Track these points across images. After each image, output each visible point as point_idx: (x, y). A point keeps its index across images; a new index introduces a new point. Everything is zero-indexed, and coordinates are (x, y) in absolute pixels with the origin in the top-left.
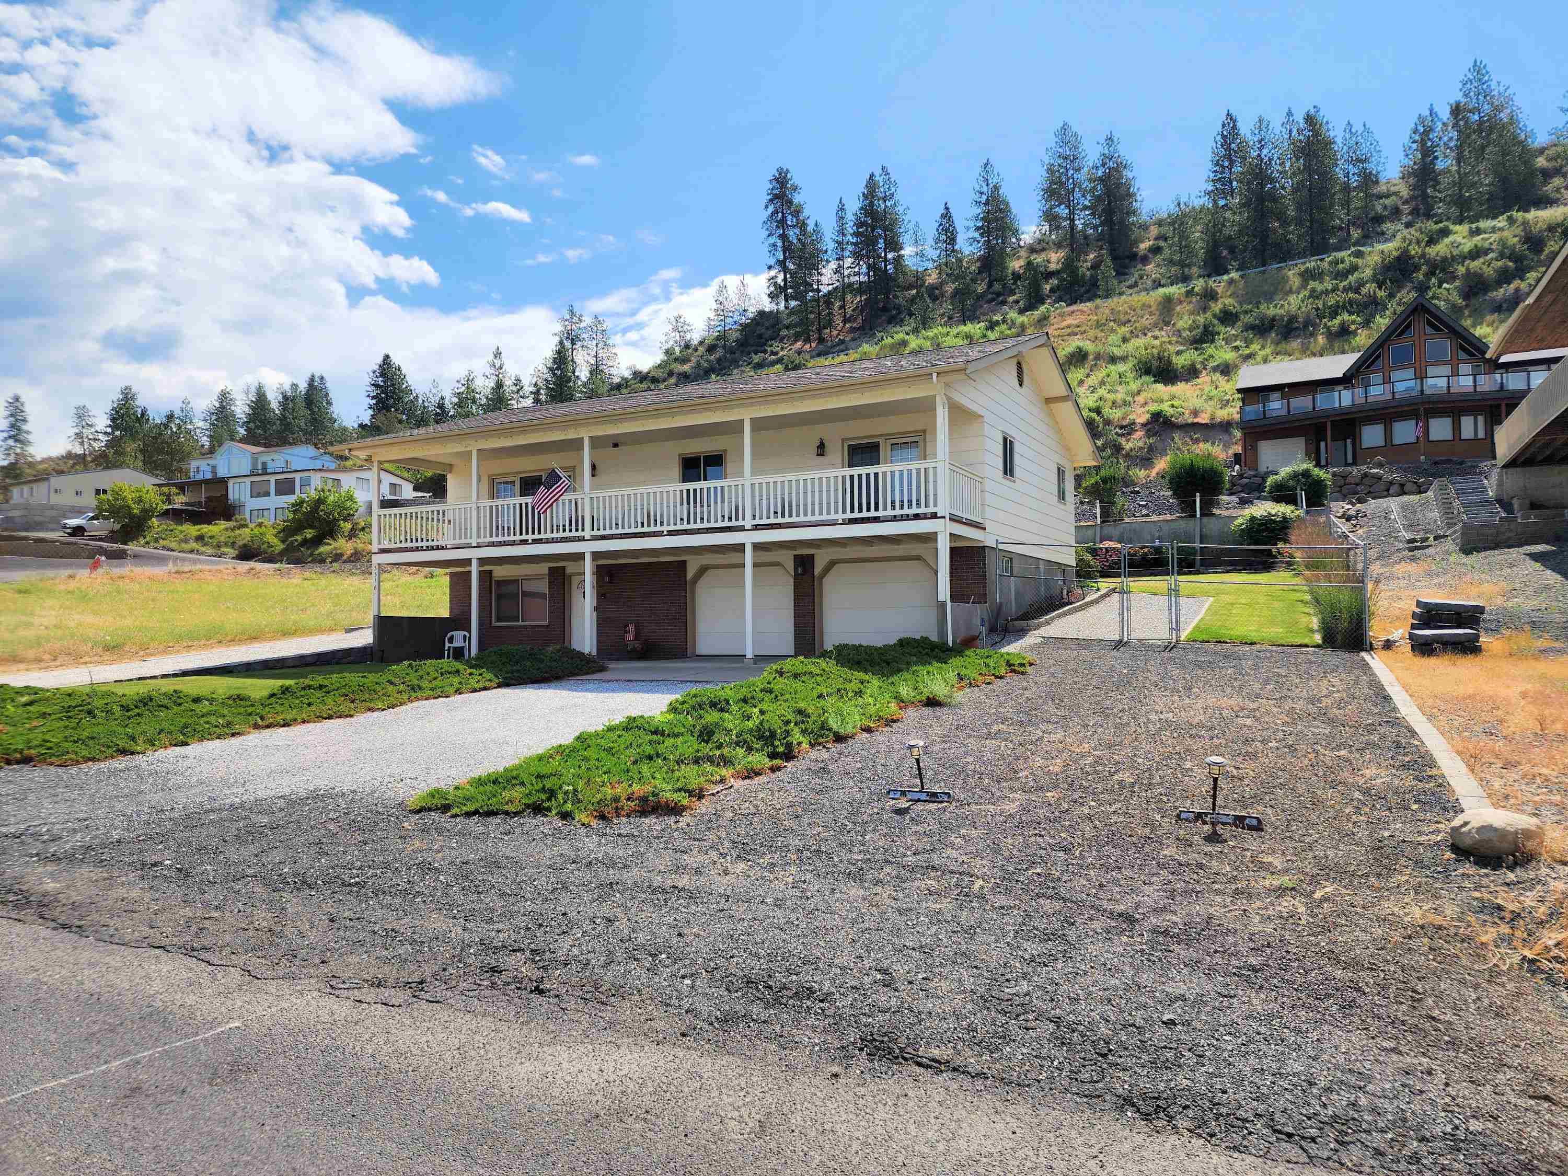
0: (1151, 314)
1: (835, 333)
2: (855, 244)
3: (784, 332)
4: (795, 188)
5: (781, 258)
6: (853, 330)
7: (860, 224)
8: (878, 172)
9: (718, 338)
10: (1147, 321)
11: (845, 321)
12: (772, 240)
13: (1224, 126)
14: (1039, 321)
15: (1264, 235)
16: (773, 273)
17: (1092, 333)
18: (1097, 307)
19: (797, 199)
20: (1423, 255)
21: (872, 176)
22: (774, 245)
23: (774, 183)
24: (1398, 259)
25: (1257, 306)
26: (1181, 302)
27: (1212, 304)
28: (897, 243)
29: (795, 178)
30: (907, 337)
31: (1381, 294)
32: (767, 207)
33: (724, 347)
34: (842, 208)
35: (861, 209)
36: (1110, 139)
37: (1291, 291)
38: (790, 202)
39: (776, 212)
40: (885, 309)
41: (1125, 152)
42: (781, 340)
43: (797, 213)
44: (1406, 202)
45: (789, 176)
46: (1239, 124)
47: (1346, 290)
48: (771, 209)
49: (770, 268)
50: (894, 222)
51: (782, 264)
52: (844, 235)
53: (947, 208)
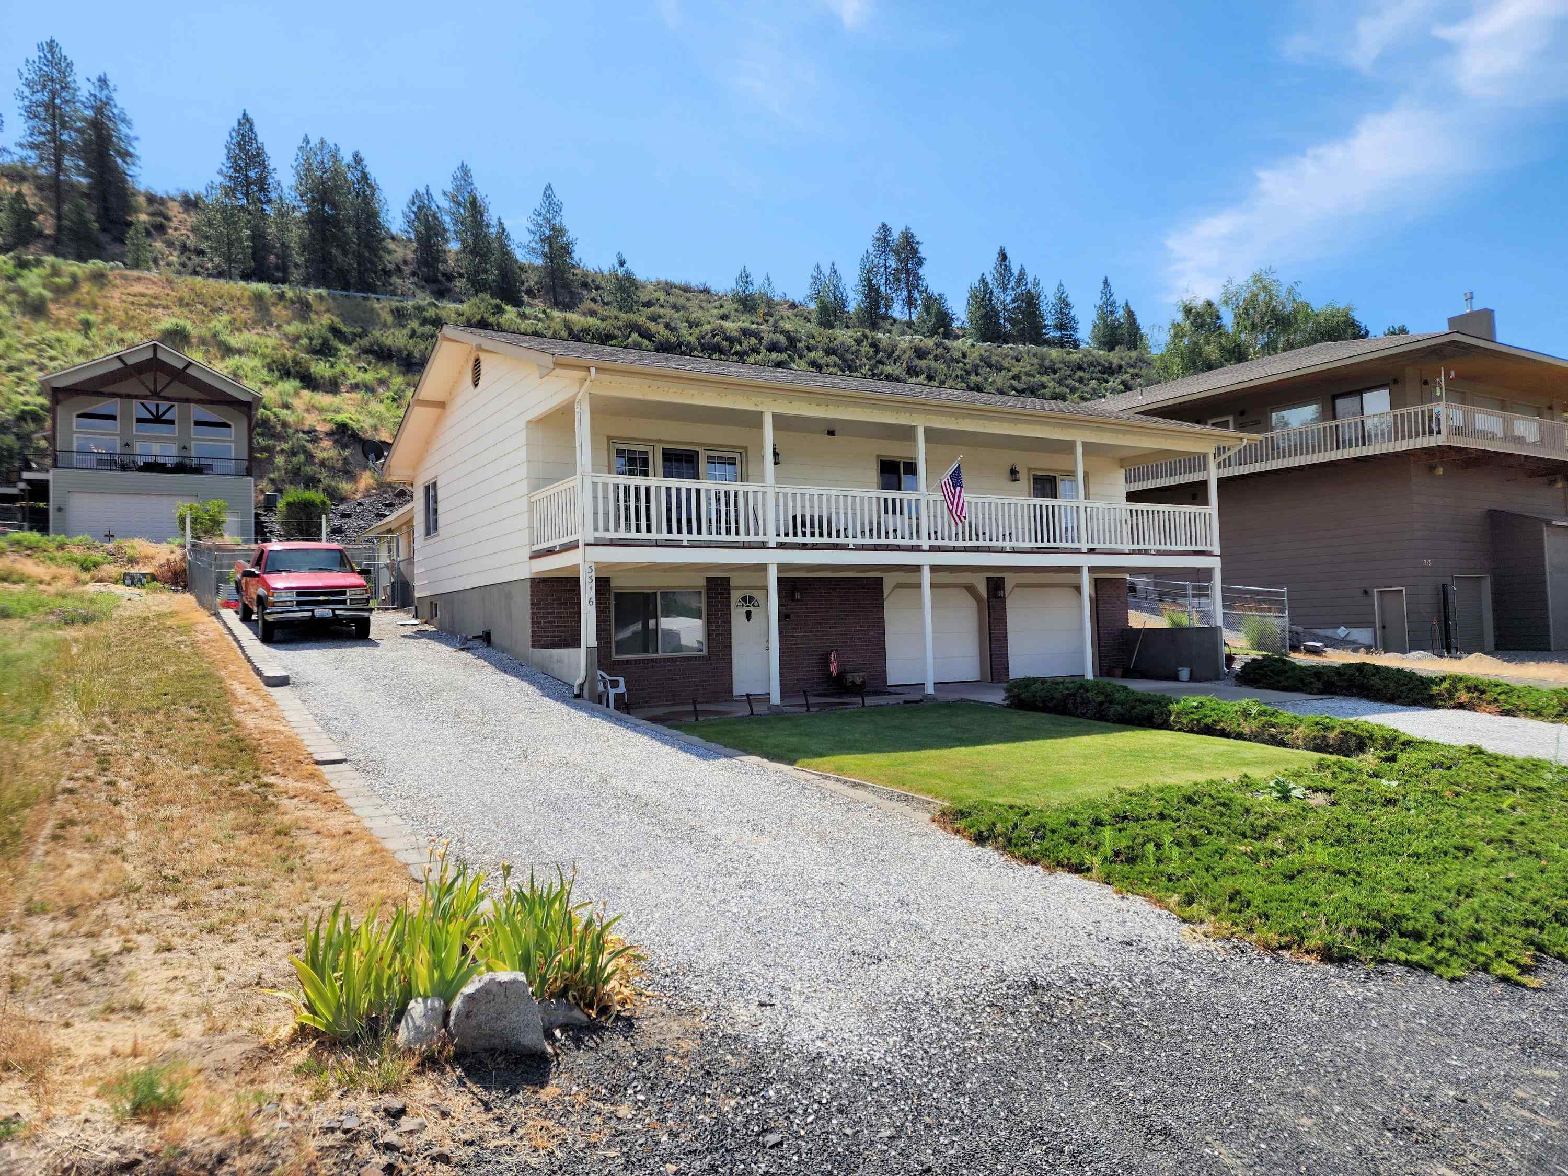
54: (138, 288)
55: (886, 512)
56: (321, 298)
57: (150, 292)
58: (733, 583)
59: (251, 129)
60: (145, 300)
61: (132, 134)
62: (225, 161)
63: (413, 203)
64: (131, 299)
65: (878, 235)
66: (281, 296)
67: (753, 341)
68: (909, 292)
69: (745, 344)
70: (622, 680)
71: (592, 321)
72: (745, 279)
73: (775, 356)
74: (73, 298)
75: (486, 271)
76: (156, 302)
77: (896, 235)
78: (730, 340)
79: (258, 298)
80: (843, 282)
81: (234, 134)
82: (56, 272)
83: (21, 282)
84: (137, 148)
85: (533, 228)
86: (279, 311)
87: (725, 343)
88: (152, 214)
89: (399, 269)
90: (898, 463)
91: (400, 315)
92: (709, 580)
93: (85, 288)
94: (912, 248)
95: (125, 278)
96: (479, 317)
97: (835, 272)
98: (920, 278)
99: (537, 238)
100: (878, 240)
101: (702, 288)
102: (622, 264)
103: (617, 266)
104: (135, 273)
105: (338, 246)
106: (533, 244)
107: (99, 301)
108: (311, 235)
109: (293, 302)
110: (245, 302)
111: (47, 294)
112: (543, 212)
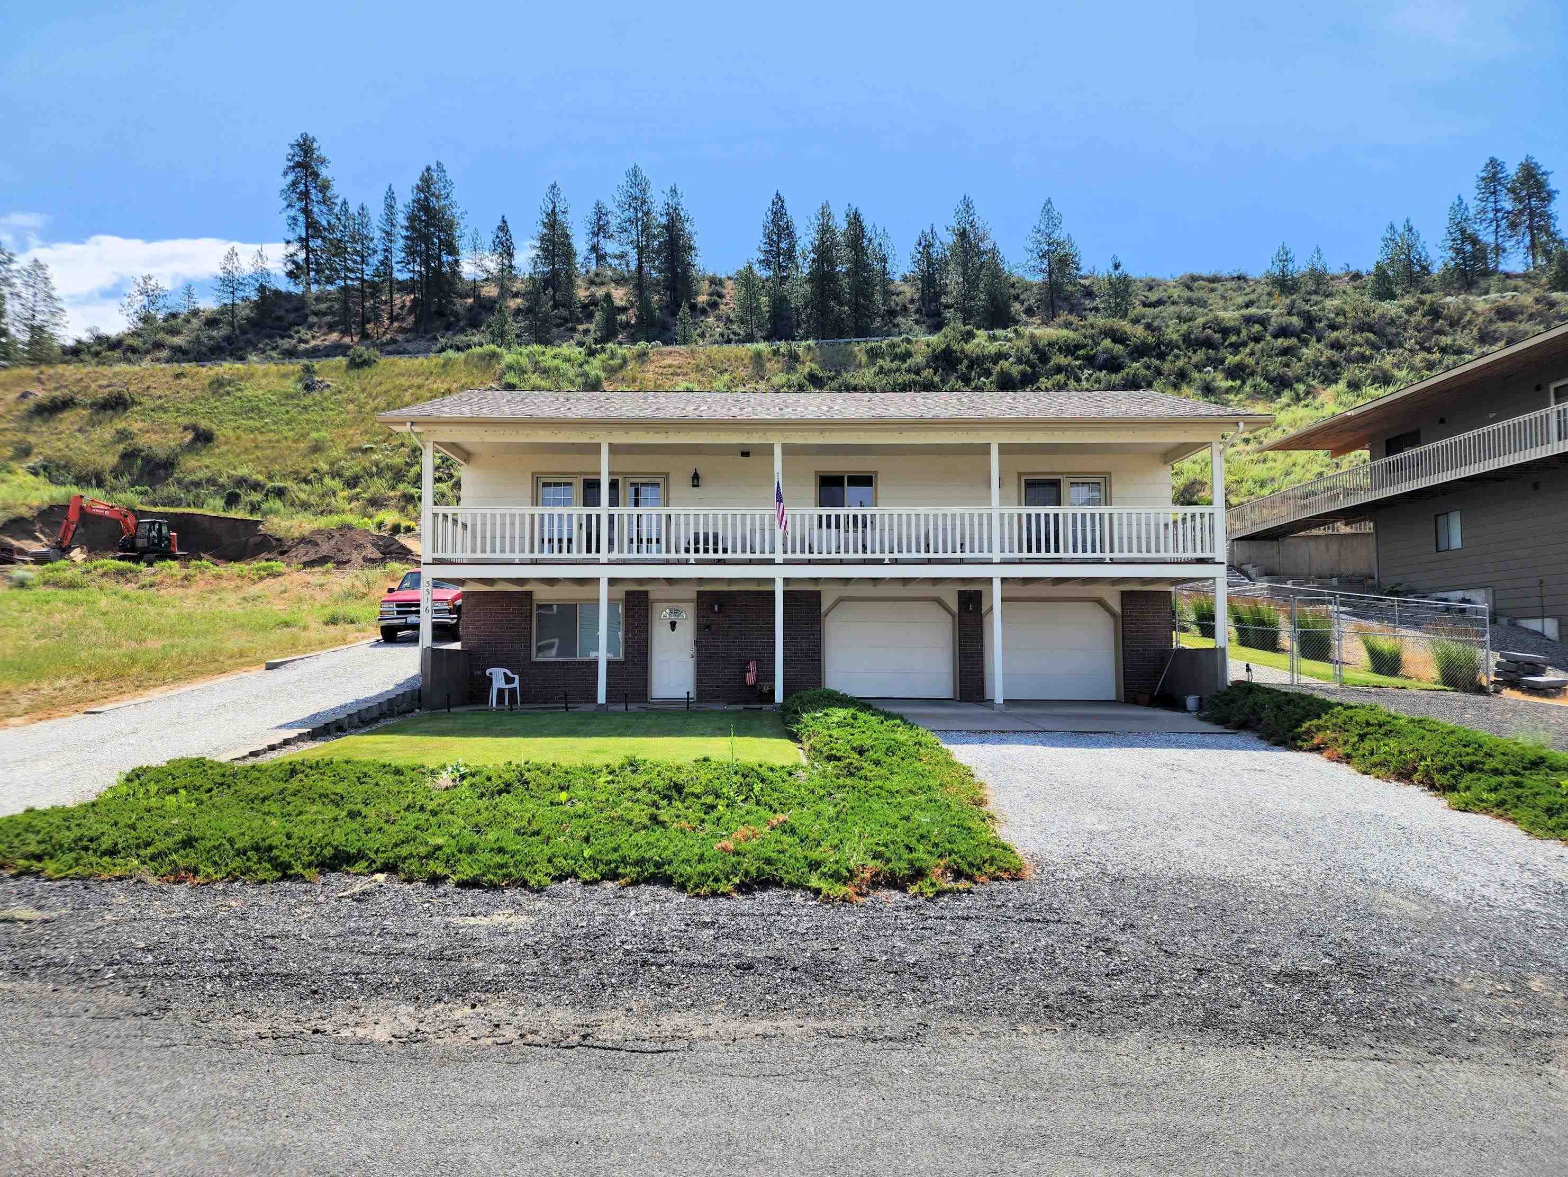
0: (745, 367)
1: (381, 330)
2: (406, 238)
3: (313, 319)
4: (323, 161)
5: (304, 235)
6: (402, 330)
7: (412, 218)
8: (434, 167)
9: (222, 313)
10: (742, 373)
11: (392, 318)
12: (293, 212)
13: (773, 203)
14: (639, 356)
15: (823, 310)
16: (292, 249)
17: (693, 375)
18: (693, 352)
19: (324, 172)
20: (962, 351)
21: (428, 169)
22: (294, 219)
23: (297, 149)
24: (944, 351)
25: (838, 373)
26: (769, 360)
27: (798, 366)
28: (455, 248)
29: (323, 148)
30: (498, 350)
31: (937, 379)
32: (285, 174)
33: (231, 324)
34: (390, 196)
35: (414, 201)
36: (674, 191)
37: (860, 366)
38: (316, 175)
39: (294, 184)
40: (441, 314)
41: (687, 208)
42: (310, 327)
43: (324, 188)
44: (912, 301)
45: (315, 145)
46: (786, 205)
47: (909, 371)
48: (291, 177)
49: (288, 242)
50: (451, 225)
51: (304, 242)
52: (393, 225)
53: (504, 222)
54: (668, 361)
55: (820, 527)
56: (809, 348)
57: (675, 363)
58: (652, 596)
59: (782, 206)
60: (671, 370)
61: (693, 230)
62: (762, 238)
63: (920, 244)
64: (661, 370)
65: (1484, 174)
66: (776, 352)
67: (1257, 327)
68: (1533, 236)
69: (1244, 332)
70: (517, 677)
71: (1064, 333)
72: (1285, 258)
73: (1281, 342)
74: (620, 375)
75: (973, 299)
76: (679, 371)
77: (1512, 170)
78: (1225, 332)
79: (758, 356)
80: (1422, 239)
81: (769, 213)
82: (613, 356)
83: (586, 368)
84: (697, 242)
85: (1031, 246)
86: (771, 366)
87: (1218, 336)
88: (711, 295)
89: (905, 308)
90: (843, 478)
91: (873, 354)
92: (628, 593)
93: (631, 365)
94: (1537, 181)
95: (661, 354)
96: (943, 346)
97: (1410, 230)
98: (1550, 217)
99: (1035, 255)
100: (1483, 179)
101: (1235, 275)
102: (1117, 267)
103: (1111, 270)
104: (670, 348)
105: (835, 298)
106: (1032, 263)
107: (638, 376)
108: (813, 293)
109: (784, 356)
110: (746, 361)
111: (602, 375)
112: (1043, 227)
